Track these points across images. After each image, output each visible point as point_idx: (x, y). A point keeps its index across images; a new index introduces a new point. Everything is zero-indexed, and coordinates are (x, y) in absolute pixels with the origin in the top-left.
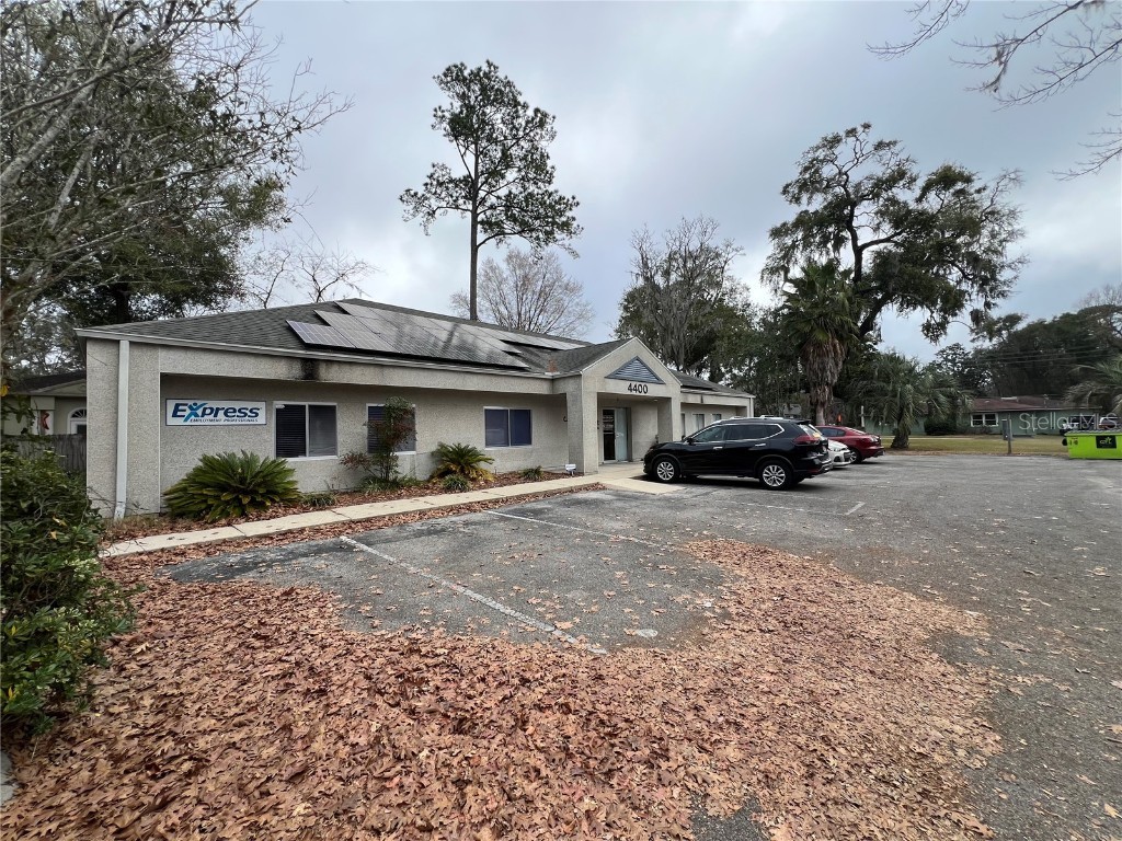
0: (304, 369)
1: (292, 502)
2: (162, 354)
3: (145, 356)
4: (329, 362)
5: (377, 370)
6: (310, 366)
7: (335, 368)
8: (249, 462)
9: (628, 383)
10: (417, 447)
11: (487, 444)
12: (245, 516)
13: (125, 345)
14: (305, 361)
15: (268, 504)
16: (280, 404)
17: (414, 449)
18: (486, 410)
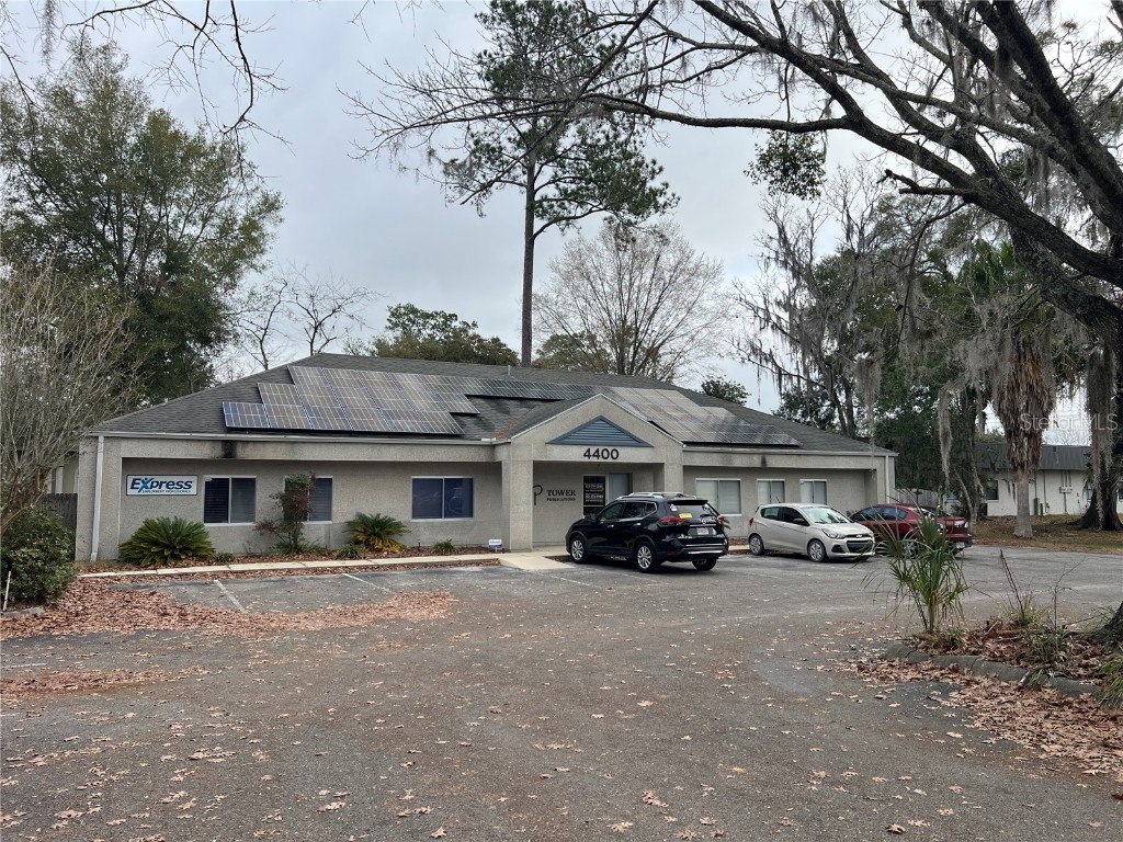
0: (224, 449)
1: (203, 556)
2: (124, 444)
3: (114, 445)
4: (246, 442)
5: (289, 446)
6: (229, 447)
7: (250, 446)
8: (178, 525)
9: (585, 448)
10: (333, 517)
11: (414, 516)
12: (165, 564)
13: (101, 439)
14: (226, 442)
15: (183, 557)
16: (209, 477)
17: (330, 519)
18: (414, 480)
